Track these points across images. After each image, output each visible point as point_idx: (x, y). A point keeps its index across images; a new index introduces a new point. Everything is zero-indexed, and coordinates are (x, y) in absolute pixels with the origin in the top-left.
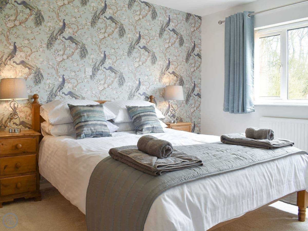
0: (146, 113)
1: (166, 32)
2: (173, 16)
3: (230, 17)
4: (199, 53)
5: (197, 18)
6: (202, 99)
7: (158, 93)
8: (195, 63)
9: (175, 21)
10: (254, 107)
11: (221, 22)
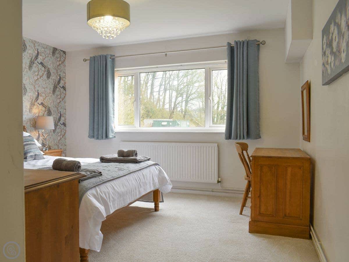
0: (27, 143)
1: (35, 65)
2: (41, 50)
3: (94, 57)
4: (64, 86)
5: (62, 52)
6: (68, 128)
7: (29, 123)
8: (61, 94)
9: (43, 54)
10: (114, 134)
11: (85, 60)
